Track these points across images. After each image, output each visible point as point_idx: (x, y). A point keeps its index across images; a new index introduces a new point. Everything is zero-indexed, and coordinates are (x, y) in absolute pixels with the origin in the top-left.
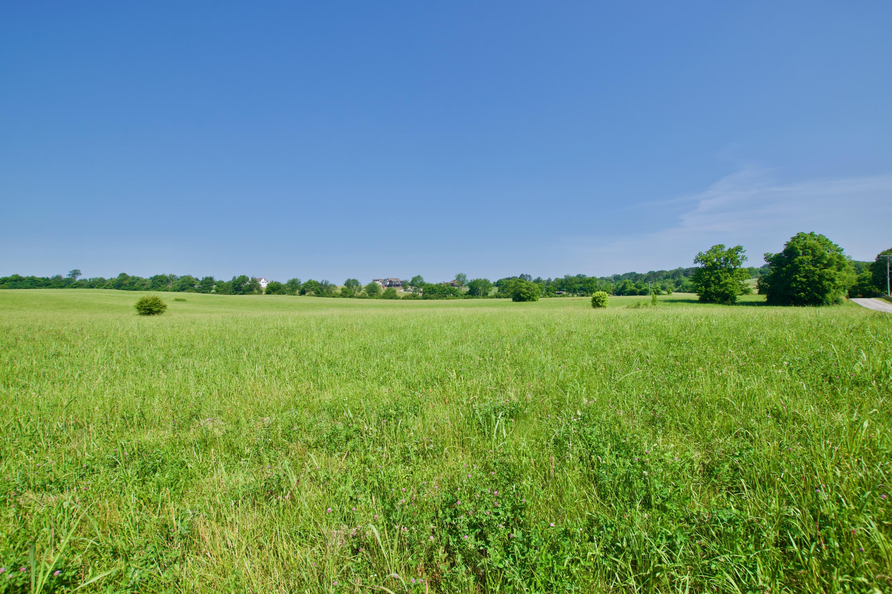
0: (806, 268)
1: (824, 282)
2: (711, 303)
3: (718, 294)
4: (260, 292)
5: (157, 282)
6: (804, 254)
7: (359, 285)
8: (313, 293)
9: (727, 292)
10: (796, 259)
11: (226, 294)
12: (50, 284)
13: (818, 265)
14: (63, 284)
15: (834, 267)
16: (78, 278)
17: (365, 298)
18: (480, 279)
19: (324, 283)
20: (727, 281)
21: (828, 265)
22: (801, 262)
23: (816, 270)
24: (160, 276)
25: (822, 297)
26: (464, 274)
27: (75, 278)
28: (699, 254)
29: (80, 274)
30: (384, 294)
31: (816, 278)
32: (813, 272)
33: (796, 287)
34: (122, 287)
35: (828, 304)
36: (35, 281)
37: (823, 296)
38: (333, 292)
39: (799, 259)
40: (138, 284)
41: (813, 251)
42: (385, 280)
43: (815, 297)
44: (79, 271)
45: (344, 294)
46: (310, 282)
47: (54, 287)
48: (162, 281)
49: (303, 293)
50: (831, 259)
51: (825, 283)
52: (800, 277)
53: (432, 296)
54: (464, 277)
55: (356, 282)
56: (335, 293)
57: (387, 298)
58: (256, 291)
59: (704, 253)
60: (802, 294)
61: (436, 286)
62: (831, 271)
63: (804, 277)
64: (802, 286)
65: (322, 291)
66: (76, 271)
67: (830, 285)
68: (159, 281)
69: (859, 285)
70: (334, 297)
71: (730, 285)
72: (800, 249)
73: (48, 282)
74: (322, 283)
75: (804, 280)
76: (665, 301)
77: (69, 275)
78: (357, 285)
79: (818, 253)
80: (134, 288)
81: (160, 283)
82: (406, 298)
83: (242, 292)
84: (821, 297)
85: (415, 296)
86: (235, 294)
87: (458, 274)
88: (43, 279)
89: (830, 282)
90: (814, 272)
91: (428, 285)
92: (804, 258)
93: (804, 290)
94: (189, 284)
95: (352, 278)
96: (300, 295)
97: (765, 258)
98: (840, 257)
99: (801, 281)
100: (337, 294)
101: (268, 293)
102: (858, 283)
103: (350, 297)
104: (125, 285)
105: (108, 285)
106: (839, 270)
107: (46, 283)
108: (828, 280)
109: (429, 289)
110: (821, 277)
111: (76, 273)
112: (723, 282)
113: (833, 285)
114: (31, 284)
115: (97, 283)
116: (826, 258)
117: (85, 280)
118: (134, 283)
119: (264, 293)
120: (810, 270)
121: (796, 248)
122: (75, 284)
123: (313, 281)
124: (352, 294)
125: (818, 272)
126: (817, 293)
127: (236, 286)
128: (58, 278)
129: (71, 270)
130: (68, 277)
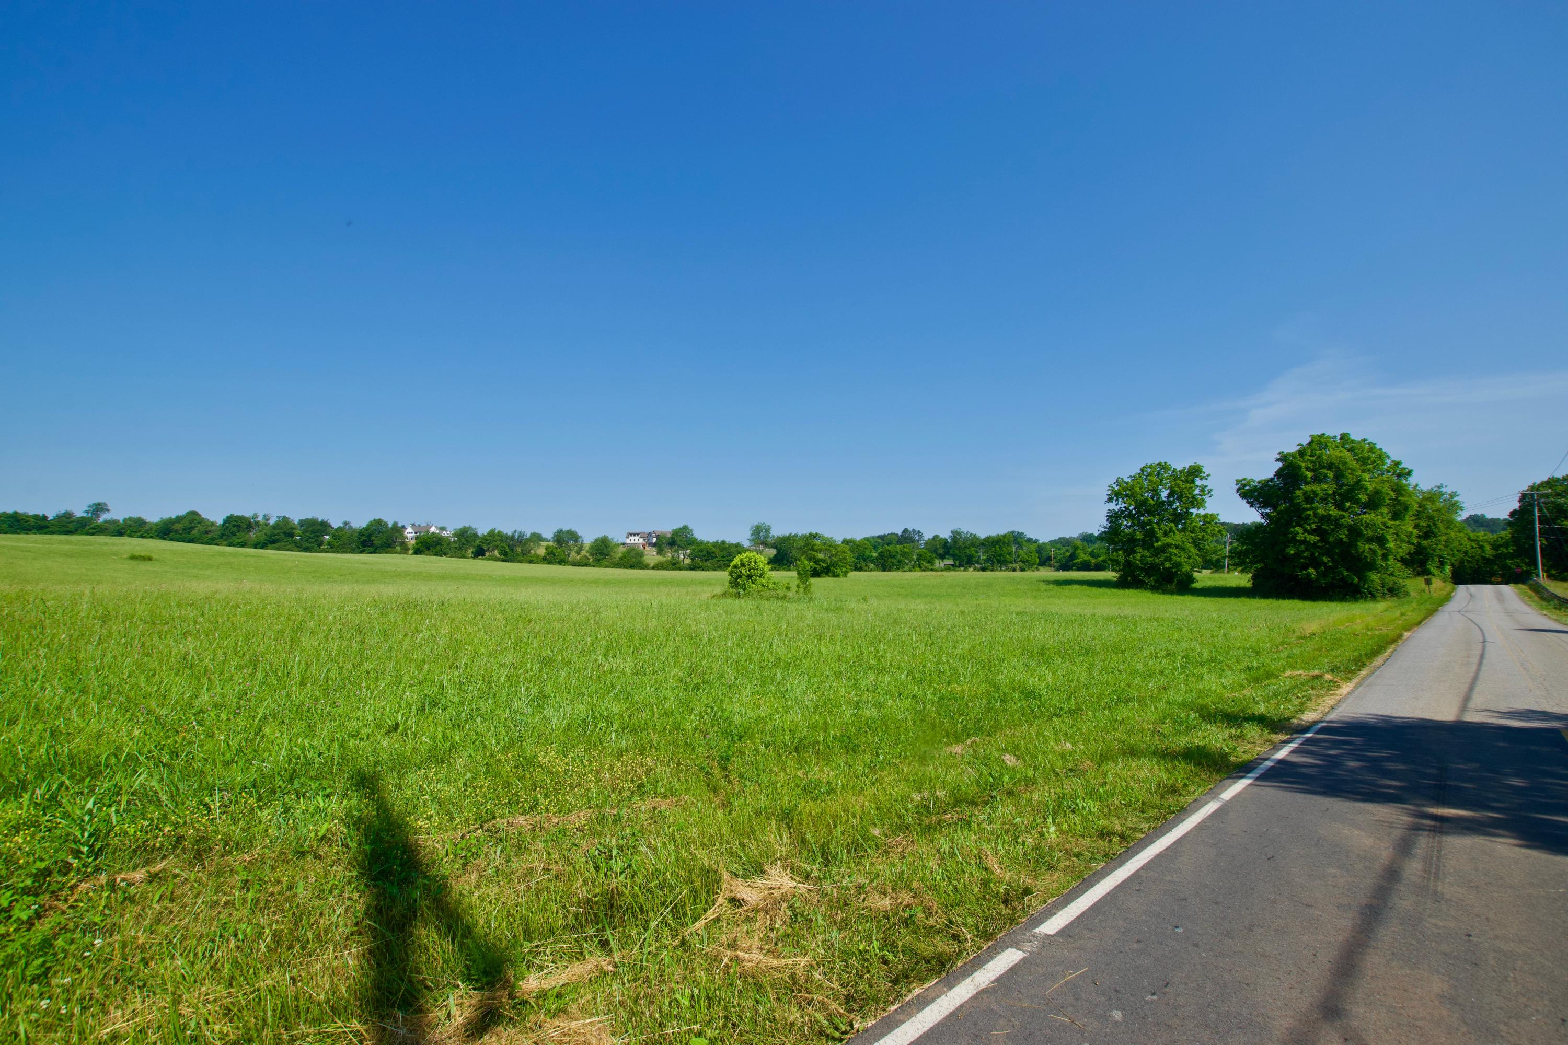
0: (1320, 511)
1: (1359, 544)
2: (1137, 588)
3: (1151, 569)
4: (405, 550)
5: (230, 527)
6: (1318, 479)
7: (580, 540)
8: (496, 553)
9: (1167, 565)
10: (1298, 493)
11: (346, 552)
12: (47, 527)
13: (1348, 504)
14: (72, 527)
15: (1385, 510)
16: (104, 517)
17: (586, 565)
18: (796, 535)
19: (517, 535)
20: (1169, 540)
21: (1373, 503)
22: (1309, 499)
23: (1344, 517)
24: (237, 517)
25: (1360, 579)
26: (767, 524)
27: (98, 516)
28: (1118, 482)
29: (108, 510)
30: (620, 559)
31: (1343, 535)
32: (1337, 522)
33: (1298, 555)
34: (171, 535)
35: (1373, 597)
36: (18, 521)
37: (1363, 578)
38: (533, 552)
39: (1305, 493)
40: (199, 531)
41: (1338, 476)
42: (650, 534)
43: (1343, 579)
44: (105, 504)
45: (552, 558)
46: (492, 534)
47: (53, 533)
48: (239, 526)
49: (480, 553)
50: (1377, 493)
51: (1364, 547)
52: (1305, 531)
53: (708, 564)
54: (768, 530)
55: (573, 536)
56: (535, 554)
57: (625, 567)
58: (398, 548)
59: (1126, 480)
60: (1311, 570)
61: (715, 545)
62: (1378, 518)
63: (1313, 532)
64: (1312, 554)
65: (512, 550)
66: (99, 504)
67: (1374, 552)
68: (234, 526)
69: (1495, 556)
70: (531, 562)
71: (1175, 551)
72: (1307, 469)
73: (43, 523)
74: (513, 536)
75: (1313, 538)
76: (1048, 582)
77: (87, 512)
78: (576, 541)
79: (1350, 480)
80: (190, 536)
81: (235, 529)
82: (659, 567)
83: (371, 549)
84: (1356, 580)
85: (675, 564)
86: (361, 552)
87: (756, 523)
88: (36, 517)
89: (1374, 546)
90: (1337, 520)
91: (701, 543)
92: (1315, 487)
93: (1315, 562)
94: (285, 533)
95: (565, 528)
96: (474, 558)
97: (1238, 490)
98: (1399, 490)
99: (1304, 542)
100: (538, 556)
101: (417, 552)
102: (1493, 552)
103: (560, 563)
104: (177, 531)
105: (147, 531)
106: (1396, 516)
107: (39, 525)
108: (1370, 540)
109: (701, 551)
110: (1355, 532)
111: (99, 508)
112: (1160, 543)
113: (1380, 552)
114: (10, 526)
115: (130, 526)
116: (1366, 489)
117: (115, 522)
118: (192, 528)
119: (411, 552)
120: (1330, 515)
121: (1299, 467)
122: (93, 528)
123: (499, 532)
124: (563, 557)
125: (1348, 520)
126: (1347, 570)
127: (364, 538)
128: (68, 516)
129: (91, 503)
130: (85, 515)
